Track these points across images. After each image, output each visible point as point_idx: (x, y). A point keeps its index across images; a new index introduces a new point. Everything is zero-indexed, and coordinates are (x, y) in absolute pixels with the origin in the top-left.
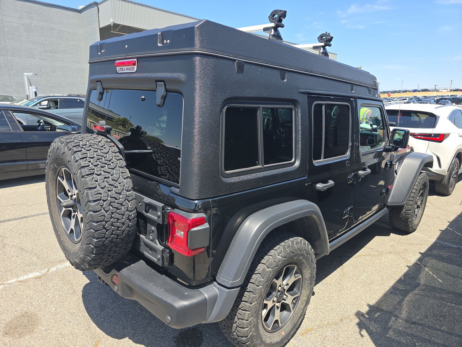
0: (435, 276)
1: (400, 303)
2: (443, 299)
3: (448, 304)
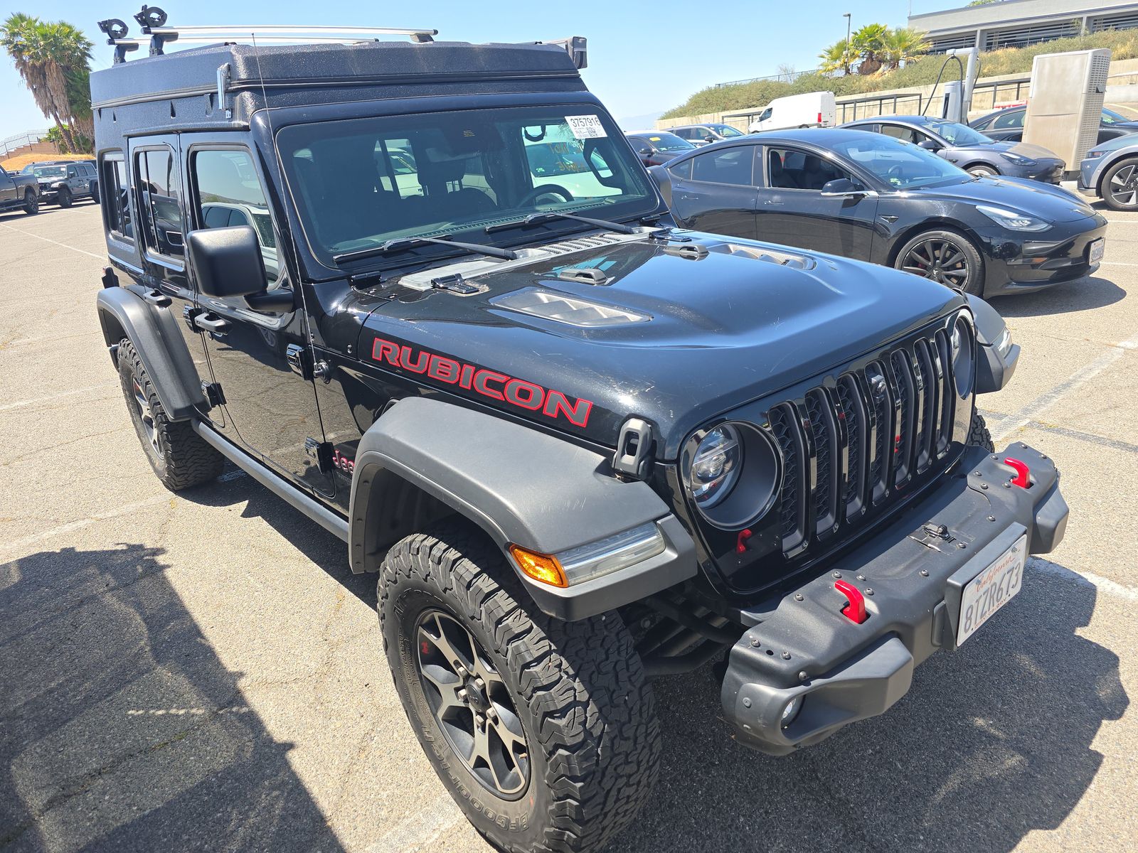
0: (160, 712)
1: (139, 606)
2: (85, 676)
3: (63, 678)
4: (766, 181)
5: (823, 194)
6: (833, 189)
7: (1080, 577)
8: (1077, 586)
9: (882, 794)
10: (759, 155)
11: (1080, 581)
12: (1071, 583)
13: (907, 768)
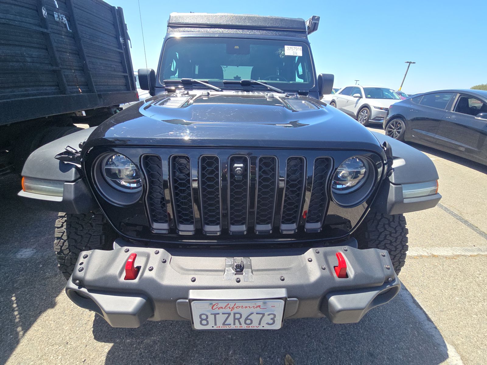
4: (452, 109)
5: (476, 118)
6: (482, 117)
7: (445, 346)
8: (437, 349)
9: (209, 356)
10: (454, 97)
11: (442, 348)
12: (435, 346)
13: (232, 356)
